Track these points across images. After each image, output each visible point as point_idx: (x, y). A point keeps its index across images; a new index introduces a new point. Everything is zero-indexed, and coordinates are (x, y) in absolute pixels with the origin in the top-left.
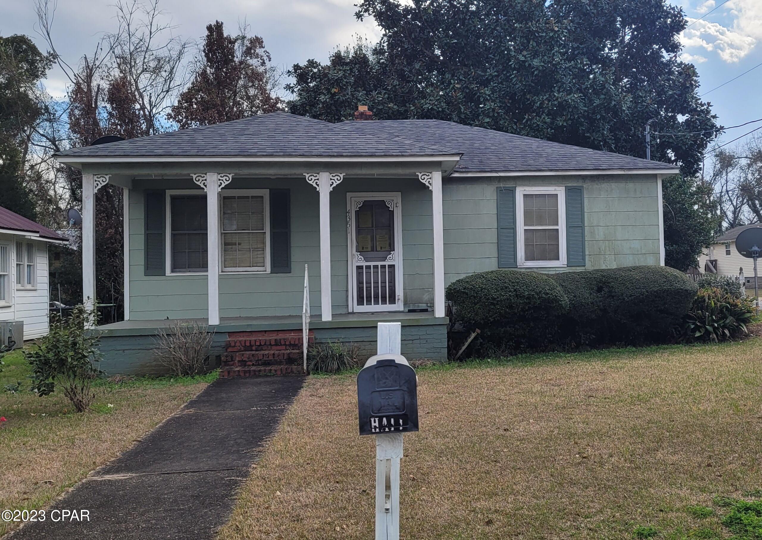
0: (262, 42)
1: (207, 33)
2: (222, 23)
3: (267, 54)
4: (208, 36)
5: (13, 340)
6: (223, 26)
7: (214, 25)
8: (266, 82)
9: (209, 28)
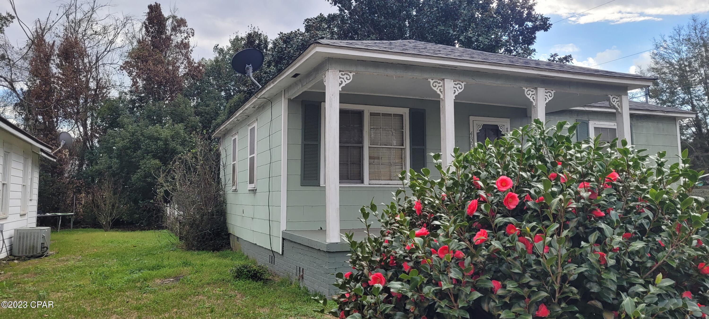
0: (186, 22)
1: (148, 10)
2: (160, 5)
3: (193, 31)
4: (149, 13)
5: (45, 245)
6: (161, 6)
7: (154, 5)
8: (191, 50)
9: (150, 7)
